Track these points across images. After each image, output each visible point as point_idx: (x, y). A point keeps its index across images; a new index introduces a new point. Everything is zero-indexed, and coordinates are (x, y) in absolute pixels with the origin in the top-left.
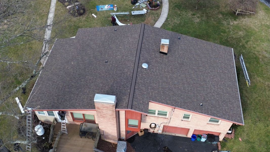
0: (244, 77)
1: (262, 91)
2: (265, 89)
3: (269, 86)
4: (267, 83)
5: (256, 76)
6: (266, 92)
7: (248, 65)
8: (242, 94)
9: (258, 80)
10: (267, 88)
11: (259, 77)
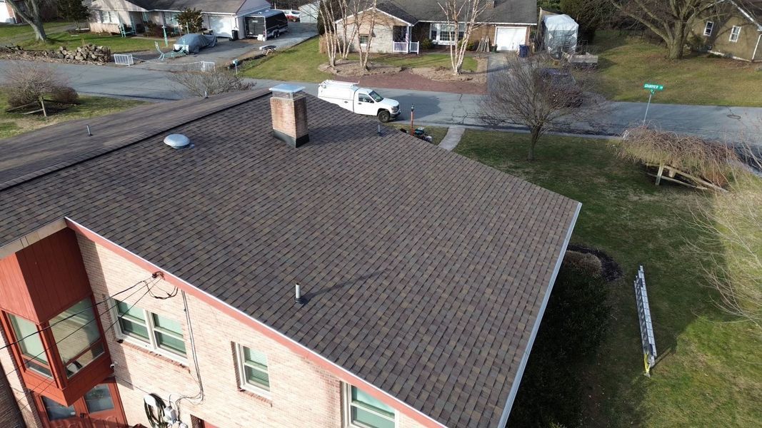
0: (635, 340)
1: (713, 406)
2: (732, 401)
3: (755, 393)
4: (742, 381)
5: (693, 347)
6: (737, 416)
7: (664, 306)
8: (613, 396)
9: (700, 361)
10: (741, 401)
11: (709, 354)
